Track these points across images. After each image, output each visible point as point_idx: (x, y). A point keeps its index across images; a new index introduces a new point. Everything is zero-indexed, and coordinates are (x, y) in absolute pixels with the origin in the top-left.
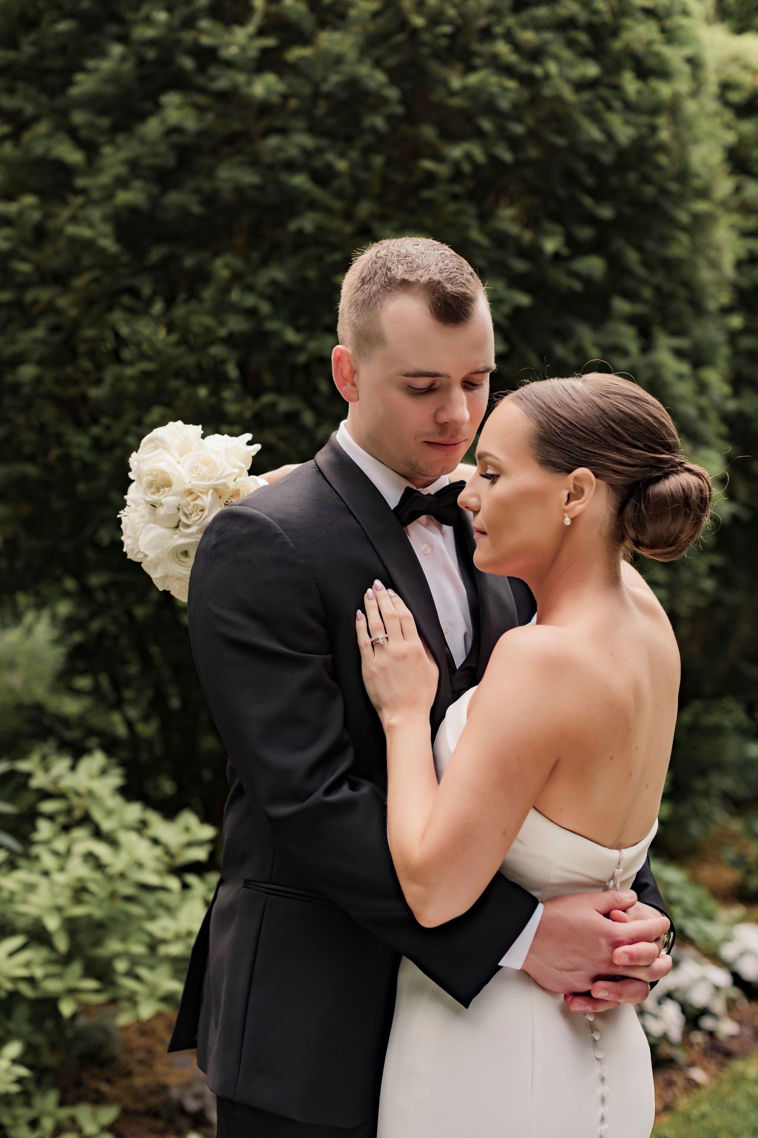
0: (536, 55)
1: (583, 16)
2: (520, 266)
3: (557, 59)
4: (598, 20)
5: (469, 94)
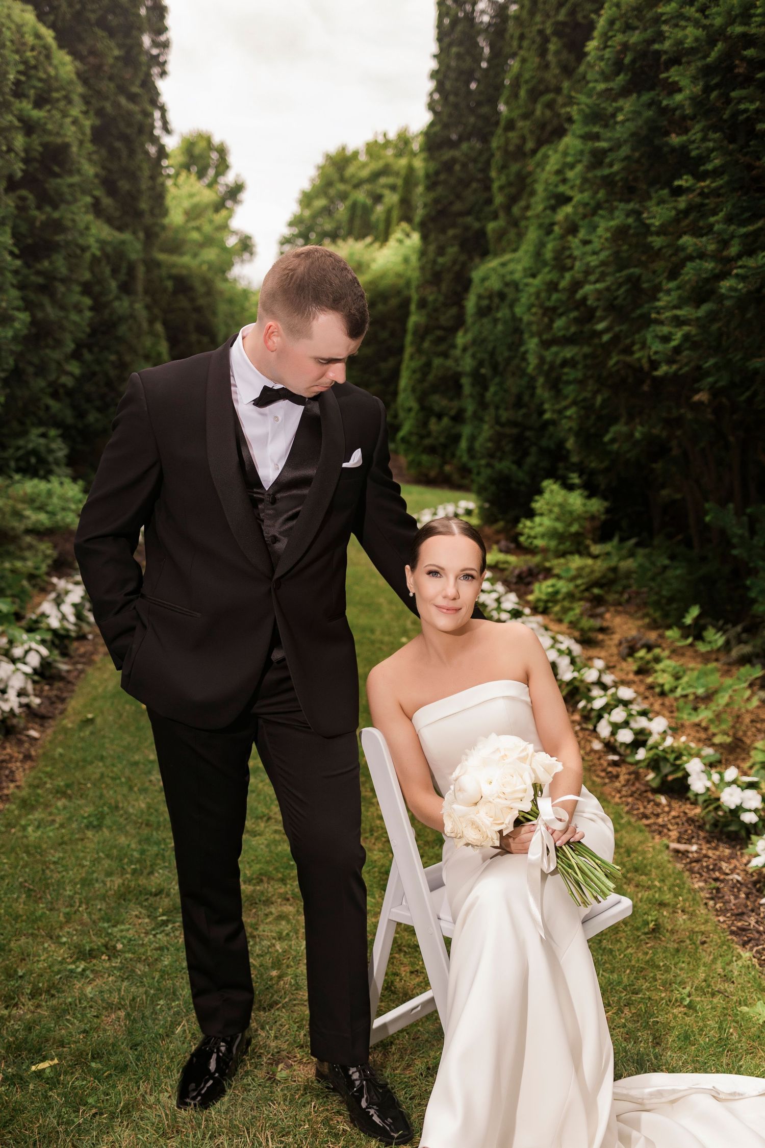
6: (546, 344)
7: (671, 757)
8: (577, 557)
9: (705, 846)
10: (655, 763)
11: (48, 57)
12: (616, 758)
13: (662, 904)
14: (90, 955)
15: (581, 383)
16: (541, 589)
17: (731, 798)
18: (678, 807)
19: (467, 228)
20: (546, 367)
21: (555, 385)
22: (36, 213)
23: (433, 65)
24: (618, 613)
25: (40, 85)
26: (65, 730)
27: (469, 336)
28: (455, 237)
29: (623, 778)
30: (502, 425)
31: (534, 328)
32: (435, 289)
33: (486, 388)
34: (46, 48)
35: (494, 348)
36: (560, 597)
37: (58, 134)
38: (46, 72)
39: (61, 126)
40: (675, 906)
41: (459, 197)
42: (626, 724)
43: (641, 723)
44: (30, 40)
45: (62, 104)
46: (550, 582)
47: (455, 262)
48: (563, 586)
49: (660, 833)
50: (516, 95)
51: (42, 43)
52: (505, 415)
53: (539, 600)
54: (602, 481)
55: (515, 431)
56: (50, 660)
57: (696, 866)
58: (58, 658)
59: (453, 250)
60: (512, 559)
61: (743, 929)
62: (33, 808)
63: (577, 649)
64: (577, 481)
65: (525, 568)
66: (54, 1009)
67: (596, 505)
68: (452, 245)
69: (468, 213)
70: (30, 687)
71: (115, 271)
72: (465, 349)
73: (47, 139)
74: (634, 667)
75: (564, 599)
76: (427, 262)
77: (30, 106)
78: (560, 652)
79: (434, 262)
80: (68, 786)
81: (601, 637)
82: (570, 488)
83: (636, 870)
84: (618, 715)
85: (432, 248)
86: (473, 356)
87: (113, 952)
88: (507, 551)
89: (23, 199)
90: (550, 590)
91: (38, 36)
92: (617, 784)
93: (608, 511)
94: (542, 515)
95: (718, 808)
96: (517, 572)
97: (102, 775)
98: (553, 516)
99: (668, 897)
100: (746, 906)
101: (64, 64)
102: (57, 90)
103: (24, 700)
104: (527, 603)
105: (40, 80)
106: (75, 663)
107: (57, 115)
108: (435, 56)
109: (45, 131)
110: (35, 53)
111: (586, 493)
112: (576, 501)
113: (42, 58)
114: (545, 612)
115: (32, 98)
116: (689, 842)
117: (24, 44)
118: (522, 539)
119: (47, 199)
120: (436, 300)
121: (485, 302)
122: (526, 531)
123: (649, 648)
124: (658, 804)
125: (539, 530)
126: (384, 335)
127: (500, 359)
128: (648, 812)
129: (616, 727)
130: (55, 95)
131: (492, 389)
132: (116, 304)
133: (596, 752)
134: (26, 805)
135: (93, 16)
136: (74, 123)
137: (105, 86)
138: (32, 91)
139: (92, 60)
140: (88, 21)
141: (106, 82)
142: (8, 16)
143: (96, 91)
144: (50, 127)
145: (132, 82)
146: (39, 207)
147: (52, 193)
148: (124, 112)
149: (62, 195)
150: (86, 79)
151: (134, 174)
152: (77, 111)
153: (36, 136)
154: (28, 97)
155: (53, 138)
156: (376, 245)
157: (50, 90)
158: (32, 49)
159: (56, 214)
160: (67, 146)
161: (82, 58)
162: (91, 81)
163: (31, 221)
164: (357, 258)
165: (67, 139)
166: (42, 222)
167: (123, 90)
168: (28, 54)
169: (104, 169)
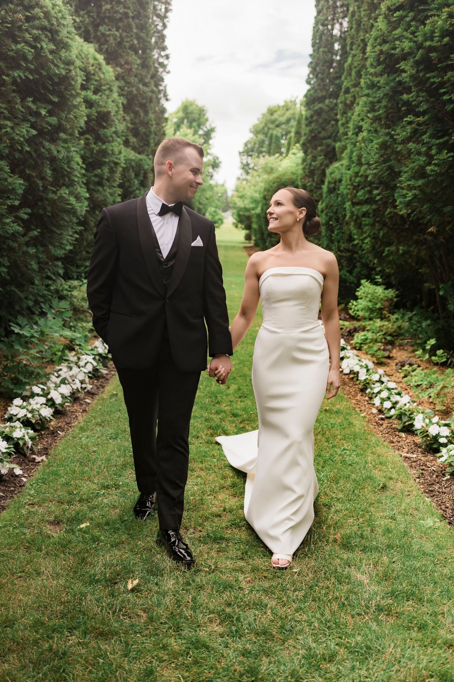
0: (37, 39)
1: (49, 27)
2: (33, 120)
3: (44, 41)
4: (53, 28)
5: (17, 52)
6: (354, 204)
7: (408, 413)
8: (378, 320)
9: (420, 455)
10: (399, 417)
11: (100, 69)
12: (383, 417)
13: (391, 478)
14: (107, 487)
15: (373, 225)
16: (359, 337)
17: (433, 430)
18: (410, 438)
19: (328, 146)
20: (354, 218)
21: (359, 226)
22: (93, 146)
23: (309, 60)
24: (400, 349)
25: (95, 83)
26: (103, 399)
27: (324, 204)
28: (322, 150)
29: (384, 426)
30: (341, 251)
31: (349, 197)
32: (311, 179)
33: (333, 232)
34: (99, 64)
35: (337, 210)
36: (368, 341)
37: (105, 106)
38: (99, 76)
39: (106, 103)
40: (397, 480)
41: (324, 129)
42: (389, 398)
43: (396, 398)
44: (91, 61)
45: (107, 92)
46: (362, 333)
47: (321, 164)
48: (370, 335)
49: (399, 449)
50: (350, 75)
51: (97, 62)
52: (343, 246)
53: (357, 343)
54: (393, 280)
55: (348, 254)
56: (98, 367)
57: (414, 464)
58: (102, 367)
59: (320, 158)
60: (347, 323)
61: (432, 491)
62: (85, 431)
63: (371, 365)
64: (380, 280)
65: (352, 327)
66: (89, 507)
67: (391, 293)
68: (320, 156)
69: (329, 137)
70: (87, 380)
71: (137, 175)
72: (322, 211)
73: (99, 109)
74: (402, 375)
75: (370, 342)
76: (307, 165)
77: (91, 94)
78: (361, 366)
79: (310, 164)
80: (102, 422)
81: (389, 361)
82: (376, 284)
83: (381, 463)
84: (385, 394)
85: (309, 157)
86: (326, 215)
87: (117, 487)
88: (345, 320)
89: (87, 139)
90: (363, 337)
91: (95, 59)
92: (381, 428)
93: (397, 296)
94: (361, 298)
95: (427, 436)
96: (348, 330)
97: (119, 417)
98: (368, 299)
99: (394, 476)
100: (435, 481)
101: (109, 72)
102: (104, 85)
103: (84, 386)
104: (351, 344)
105: (96, 81)
106: (110, 371)
107: (104, 97)
108: (311, 55)
109: (99, 105)
110: (93, 68)
111: (384, 287)
112: (380, 290)
113: (97, 70)
114: (360, 349)
115: (92, 89)
116: (413, 453)
117: (88, 63)
118: (351, 312)
119: (99, 139)
120: (311, 185)
121: (333, 185)
122: (353, 307)
123: (411, 365)
124: (400, 437)
125: (359, 306)
127: (340, 216)
128: (394, 440)
129: (383, 400)
130: (104, 88)
131: (336, 232)
132: (137, 192)
133: (373, 414)
134: (82, 429)
135: (127, 45)
136: (113, 101)
137: (133, 80)
138: (92, 86)
139: (126, 66)
140: (125, 47)
141: (133, 77)
142: (81, 50)
143: (128, 83)
144: (101, 103)
145: (146, 76)
146: (95, 143)
147: (102, 136)
148: (141, 92)
149: (107, 137)
150: (123, 77)
151: (147, 123)
152: (115, 95)
153: (93, 109)
154: (90, 89)
155: (102, 109)
156: (281, 158)
157: (101, 85)
158: (93, 66)
159: (104, 147)
160: (109, 112)
161: (121, 66)
162: (126, 77)
163: (92, 150)
164: (270, 165)
165: (109, 109)
166: (97, 151)
167: (141, 81)
168: (91, 68)
169: (131, 124)
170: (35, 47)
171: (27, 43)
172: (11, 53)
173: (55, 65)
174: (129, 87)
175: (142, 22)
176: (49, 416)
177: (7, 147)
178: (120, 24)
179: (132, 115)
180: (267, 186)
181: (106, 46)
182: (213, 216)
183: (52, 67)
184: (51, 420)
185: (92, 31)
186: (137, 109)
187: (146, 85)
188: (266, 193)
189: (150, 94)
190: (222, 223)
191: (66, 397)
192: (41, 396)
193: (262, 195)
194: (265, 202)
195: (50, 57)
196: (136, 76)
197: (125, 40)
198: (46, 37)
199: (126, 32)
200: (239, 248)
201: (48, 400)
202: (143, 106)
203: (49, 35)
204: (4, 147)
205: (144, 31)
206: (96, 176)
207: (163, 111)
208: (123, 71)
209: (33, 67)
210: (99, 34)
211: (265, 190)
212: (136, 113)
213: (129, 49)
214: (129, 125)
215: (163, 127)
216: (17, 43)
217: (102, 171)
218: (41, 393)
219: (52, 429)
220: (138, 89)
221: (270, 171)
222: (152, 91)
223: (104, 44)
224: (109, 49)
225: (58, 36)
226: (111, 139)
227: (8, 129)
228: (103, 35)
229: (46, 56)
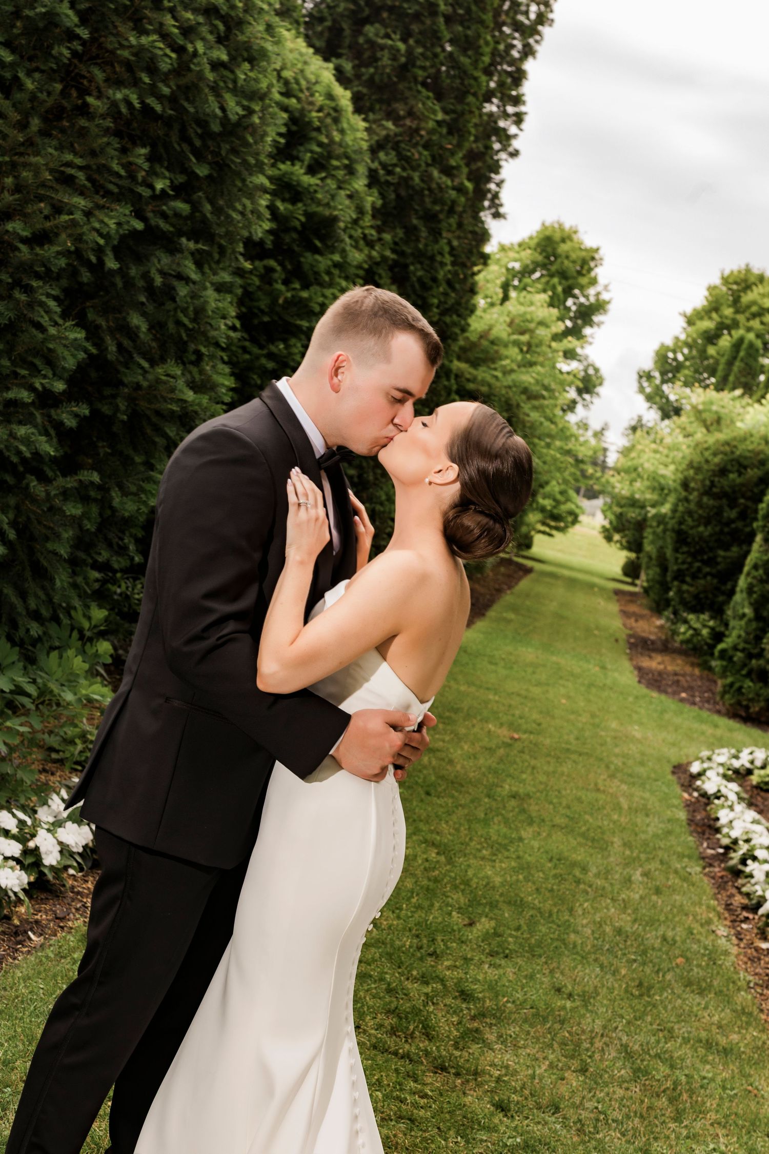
0: (188, 31)
1: (224, 8)
3: (203, 39)
4: (233, 13)
5: (139, 51)
11: (336, 121)
22: (280, 287)
25: (318, 149)
34: (337, 110)
37: (327, 205)
38: (329, 136)
39: (333, 197)
44: (319, 99)
45: (341, 173)
51: (333, 104)
73: (313, 208)
77: (302, 171)
89: (269, 270)
91: (330, 96)
101: (354, 130)
102: (338, 158)
105: (320, 144)
107: (332, 184)
109: (313, 199)
110: (321, 114)
113: (329, 120)
115: (306, 163)
117: (312, 103)
119: (297, 274)
126: (733, 514)
130: (335, 163)
135: (421, 74)
136: (350, 197)
137: (420, 155)
138: (309, 155)
139: (408, 122)
140: (415, 78)
141: (420, 149)
142: (302, 71)
143: (405, 160)
144: (319, 196)
145: (453, 153)
146: (286, 282)
147: (306, 267)
148: (434, 186)
149: (317, 273)
150: (398, 142)
151: (432, 258)
152: (360, 184)
153: (300, 205)
154: (302, 161)
155: (320, 209)
156: (747, 400)
157: (330, 156)
158: (320, 110)
159: (305, 294)
160: (335, 219)
161: (397, 120)
162: (403, 145)
163: (274, 296)
164: (714, 408)
165: (336, 213)
166: (286, 299)
167: (438, 160)
168: (314, 114)
169: (393, 251)
170: (180, 50)
171: (165, 36)
172: (125, 54)
173: (218, 96)
174: (404, 169)
175: (469, 32)
176: (17, 889)
177: (67, 253)
178: (415, 27)
179: (400, 233)
180: (697, 459)
181: (372, 70)
182: (558, 503)
183: (211, 98)
184: (19, 901)
185: (347, 32)
186: (415, 221)
187: (448, 171)
188: (691, 472)
189: (453, 194)
190: (575, 521)
191: (71, 854)
192: (14, 837)
193: (680, 476)
194: (684, 494)
195: (210, 76)
196: (426, 146)
197: (418, 63)
198: (211, 32)
199: (424, 47)
200: (602, 589)
201: (26, 852)
202: (430, 218)
203: (221, 27)
204: (58, 253)
205: (470, 53)
206: (271, 356)
207: (483, 236)
208: (398, 130)
209: (166, 90)
210: (361, 40)
211: (691, 465)
212: (411, 231)
213: (424, 84)
214: (388, 253)
215: (474, 274)
216: (142, 32)
217: (287, 347)
218: (15, 831)
219: (16, 922)
220: (426, 178)
221: (715, 422)
222: (460, 189)
223: (367, 66)
224: (377, 78)
225: (243, 33)
226: (327, 278)
227: (78, 216)
228: (372, 44)
229: (201, 72)
